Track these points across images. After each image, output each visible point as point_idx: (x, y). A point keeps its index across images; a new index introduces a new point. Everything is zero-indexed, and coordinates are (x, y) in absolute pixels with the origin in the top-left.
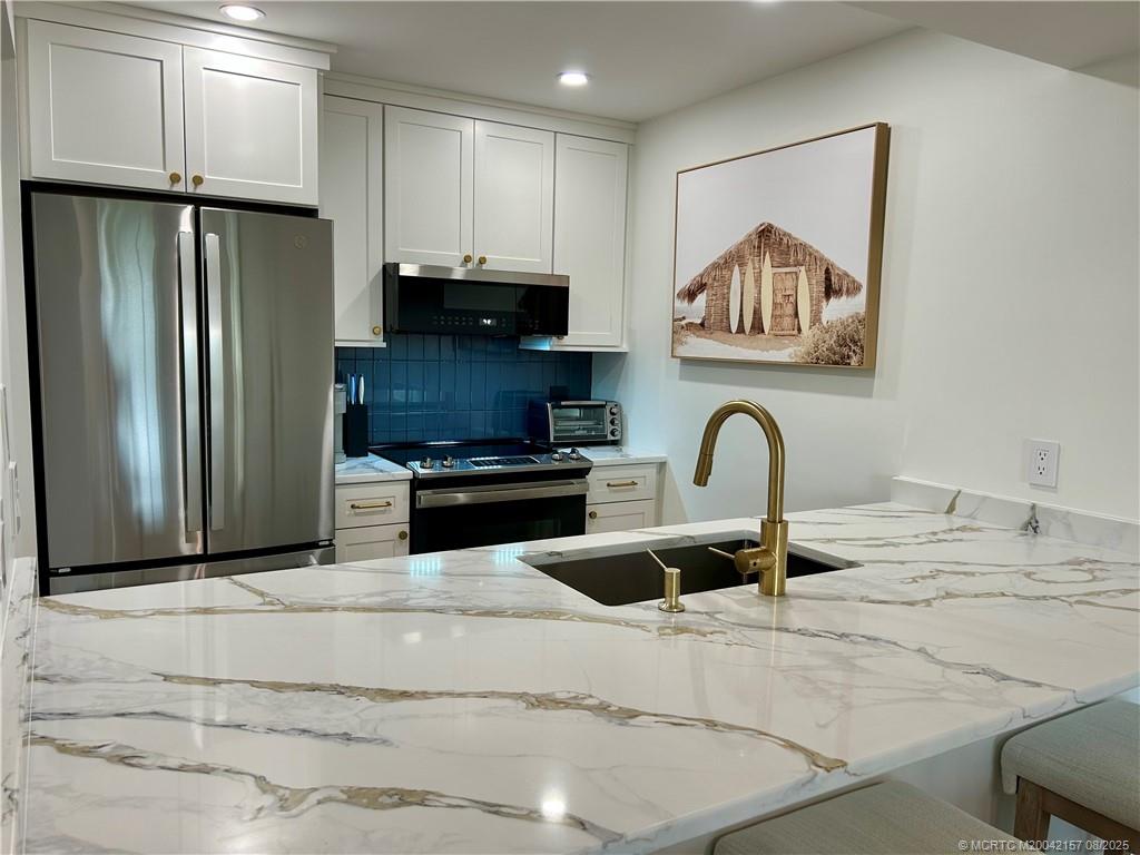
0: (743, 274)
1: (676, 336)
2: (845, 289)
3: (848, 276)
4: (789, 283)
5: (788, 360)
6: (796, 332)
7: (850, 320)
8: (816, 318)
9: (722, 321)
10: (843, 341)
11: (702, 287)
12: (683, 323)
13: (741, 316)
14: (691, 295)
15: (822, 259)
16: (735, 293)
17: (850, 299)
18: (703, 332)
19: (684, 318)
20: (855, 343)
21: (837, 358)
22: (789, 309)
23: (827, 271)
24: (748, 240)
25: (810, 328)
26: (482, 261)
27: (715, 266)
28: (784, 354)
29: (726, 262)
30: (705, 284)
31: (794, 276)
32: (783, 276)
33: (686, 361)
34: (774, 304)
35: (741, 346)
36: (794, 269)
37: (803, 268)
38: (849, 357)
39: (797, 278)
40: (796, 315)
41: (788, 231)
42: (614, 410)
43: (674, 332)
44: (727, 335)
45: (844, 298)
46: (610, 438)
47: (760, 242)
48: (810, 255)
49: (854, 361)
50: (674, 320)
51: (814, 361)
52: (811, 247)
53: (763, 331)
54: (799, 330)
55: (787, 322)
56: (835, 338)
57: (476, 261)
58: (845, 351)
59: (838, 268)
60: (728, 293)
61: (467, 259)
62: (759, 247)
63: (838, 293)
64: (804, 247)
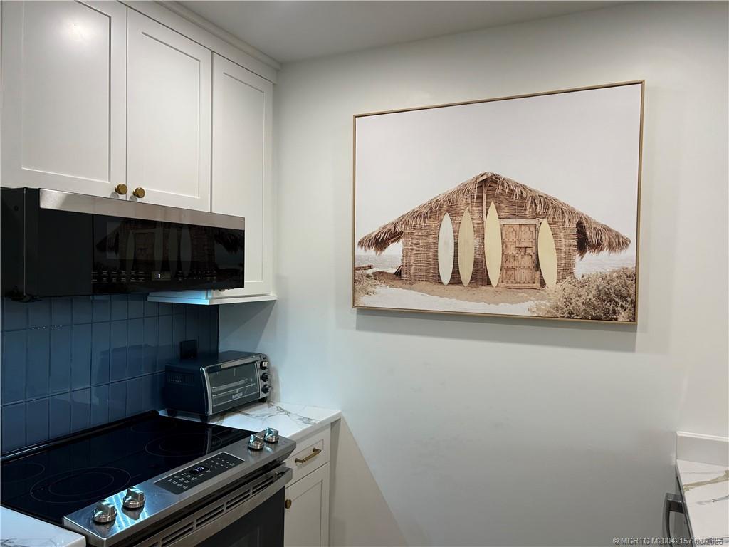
0: (456, 225)
1: (358, 286)
2: (606, 243)
3: (610, 230)
4: (526, 236)
5: (527, 313)
6: (537, 285)
7: (615, 275)
8: (565, 271)
9: (427, 271)
10: (604, 296)
11: (395, 235)
12: (369, 272)
13: (456, 266)
14: (380, 243)
15: (571, 212)
16: (446, 243)
17: (613, 253)
18: (400, 283)
19: (370, 267)
20: (623, 298)
21: (598, 312)
22: (527, 262)
23: (580, 225)
24: (464, 189)
25: (558, 281)
26: (139, 193)
27: (415, 215)
28: (522, 308)
29: (431, 211)
30: (401, 233)
31: (532, 229)
32: (517, 228)
33: (364, 311)
34: (505, 257)
35: (457, 298)
36: (533, 221)
37: (545, 221)
38: (614, 312)
39: (537, 231)
40: (537, 267)
41: (520, 182)
42: (265, 364)
43: (354, 281)
44: (436, 287)
45: (605, 253)
46: (263, 395)
47: (480, 193)
48: (555, 207)
49: (623, 316)
50: (355, 269)
51: (566, 315)
52: (556, 200)
53: (489, 283)
54: (543, 283)
55: (524, 275)
56: (594, 292)
57: (130, 193)
58: (610, 306)
59: (596, 223)
60: (436, 243)
61: (120, 190)
62: (480, 197)
63: (597, 247)
64: (546, 200)
